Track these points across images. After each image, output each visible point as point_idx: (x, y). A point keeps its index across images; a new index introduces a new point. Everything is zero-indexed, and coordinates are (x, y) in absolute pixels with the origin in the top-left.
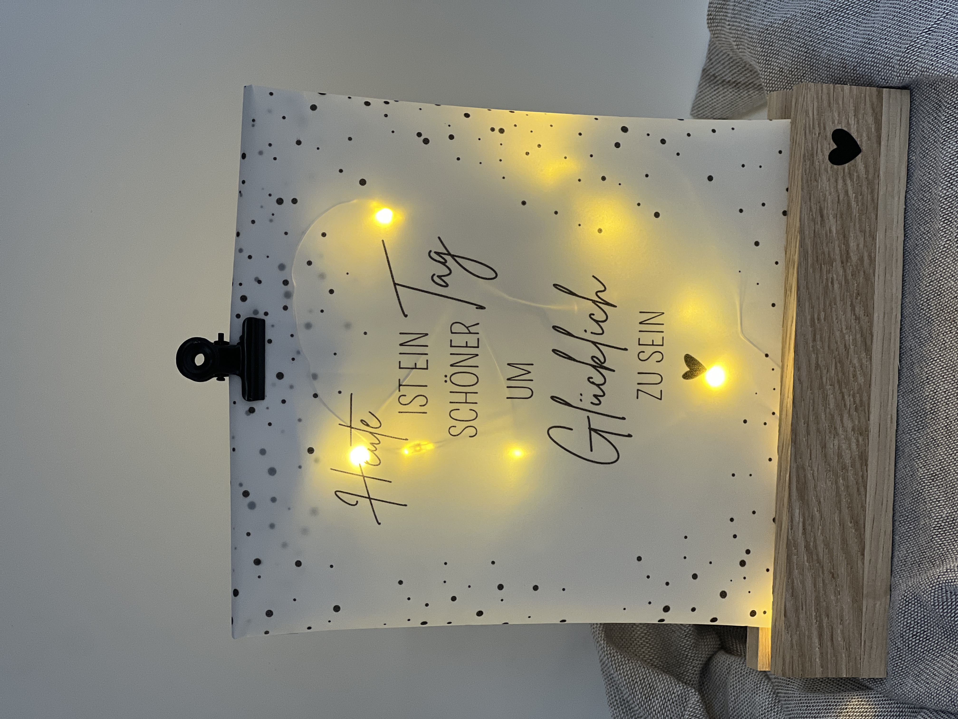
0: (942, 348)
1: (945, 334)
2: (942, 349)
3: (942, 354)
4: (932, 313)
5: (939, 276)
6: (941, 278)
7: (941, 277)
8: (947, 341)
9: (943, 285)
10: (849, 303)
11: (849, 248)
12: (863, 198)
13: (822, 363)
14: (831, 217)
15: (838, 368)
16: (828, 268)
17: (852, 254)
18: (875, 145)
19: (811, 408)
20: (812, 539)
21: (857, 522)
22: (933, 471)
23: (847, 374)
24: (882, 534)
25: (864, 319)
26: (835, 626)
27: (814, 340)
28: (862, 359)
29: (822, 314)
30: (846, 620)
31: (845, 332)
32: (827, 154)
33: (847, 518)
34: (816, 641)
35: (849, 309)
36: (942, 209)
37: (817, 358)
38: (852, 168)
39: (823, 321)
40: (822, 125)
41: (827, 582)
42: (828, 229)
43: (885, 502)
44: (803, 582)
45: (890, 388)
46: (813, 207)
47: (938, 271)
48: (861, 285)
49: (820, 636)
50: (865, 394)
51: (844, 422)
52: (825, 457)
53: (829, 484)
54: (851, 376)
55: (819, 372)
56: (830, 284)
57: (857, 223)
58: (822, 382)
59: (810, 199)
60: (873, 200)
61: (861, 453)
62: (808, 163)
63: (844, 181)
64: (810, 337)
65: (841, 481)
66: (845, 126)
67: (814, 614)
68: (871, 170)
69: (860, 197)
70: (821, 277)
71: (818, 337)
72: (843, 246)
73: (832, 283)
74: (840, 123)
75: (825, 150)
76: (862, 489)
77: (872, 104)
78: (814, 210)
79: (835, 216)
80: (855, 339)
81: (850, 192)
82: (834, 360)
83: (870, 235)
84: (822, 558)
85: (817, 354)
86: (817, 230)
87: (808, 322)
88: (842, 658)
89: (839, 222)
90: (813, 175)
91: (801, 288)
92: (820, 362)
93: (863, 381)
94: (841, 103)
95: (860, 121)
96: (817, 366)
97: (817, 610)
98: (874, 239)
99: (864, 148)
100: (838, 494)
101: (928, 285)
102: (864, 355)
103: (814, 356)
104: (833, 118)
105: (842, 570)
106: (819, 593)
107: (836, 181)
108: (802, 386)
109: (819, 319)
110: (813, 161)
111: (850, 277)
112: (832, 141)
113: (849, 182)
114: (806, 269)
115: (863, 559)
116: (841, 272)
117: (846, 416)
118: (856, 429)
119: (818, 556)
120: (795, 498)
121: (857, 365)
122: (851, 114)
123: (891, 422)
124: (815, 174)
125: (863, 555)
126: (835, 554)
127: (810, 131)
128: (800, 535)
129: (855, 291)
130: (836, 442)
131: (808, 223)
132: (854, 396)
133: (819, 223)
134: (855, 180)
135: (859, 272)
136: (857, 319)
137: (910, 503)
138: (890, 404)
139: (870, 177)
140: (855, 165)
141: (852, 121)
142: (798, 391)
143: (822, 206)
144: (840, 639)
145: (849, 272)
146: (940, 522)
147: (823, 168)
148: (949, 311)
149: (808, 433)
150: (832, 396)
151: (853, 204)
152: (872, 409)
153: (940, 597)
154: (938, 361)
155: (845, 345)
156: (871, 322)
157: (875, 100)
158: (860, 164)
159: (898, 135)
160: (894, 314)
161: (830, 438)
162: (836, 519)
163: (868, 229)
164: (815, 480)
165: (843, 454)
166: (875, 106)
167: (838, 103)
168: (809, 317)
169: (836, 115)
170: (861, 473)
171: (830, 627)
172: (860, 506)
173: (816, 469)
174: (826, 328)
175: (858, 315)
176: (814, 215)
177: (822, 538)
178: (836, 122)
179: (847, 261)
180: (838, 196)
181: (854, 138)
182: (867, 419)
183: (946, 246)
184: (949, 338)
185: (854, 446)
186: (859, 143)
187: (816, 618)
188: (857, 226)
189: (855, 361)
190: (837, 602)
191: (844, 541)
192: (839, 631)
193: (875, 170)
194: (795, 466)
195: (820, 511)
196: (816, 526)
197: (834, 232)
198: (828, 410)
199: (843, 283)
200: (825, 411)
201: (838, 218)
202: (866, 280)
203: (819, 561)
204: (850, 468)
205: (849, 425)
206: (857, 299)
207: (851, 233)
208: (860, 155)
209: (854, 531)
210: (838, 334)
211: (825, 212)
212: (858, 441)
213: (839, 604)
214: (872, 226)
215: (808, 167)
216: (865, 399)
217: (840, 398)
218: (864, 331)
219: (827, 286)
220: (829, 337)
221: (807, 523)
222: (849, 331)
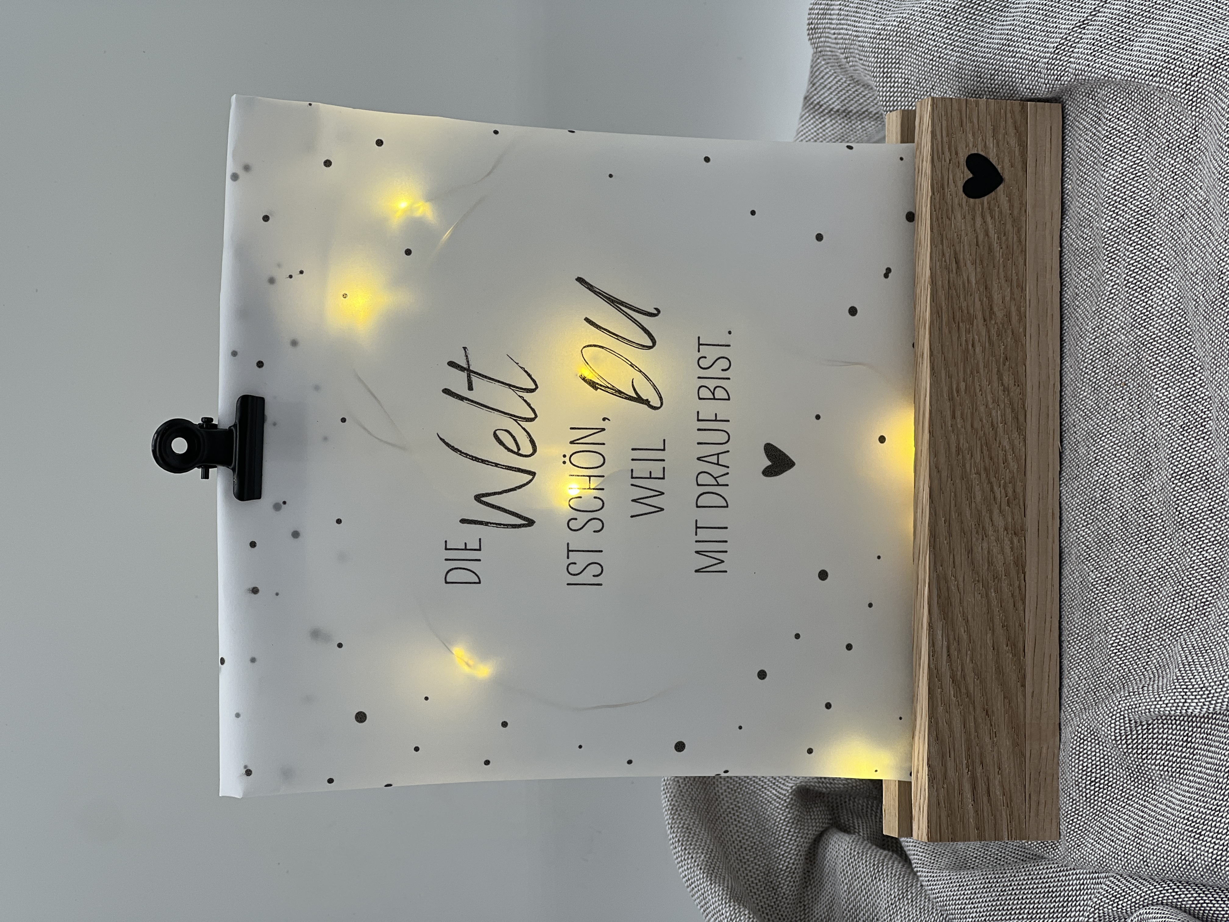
0: (1112, 419)
1: (1116, 402)
2: (1112, 421)
3: (1113, 427)
4: (1099, 377)
5: (1106, 330)
6: (1109, 332)
7: (1109, 330)
8: (1119, 410)
9: (1111, 341)
10: (995, 370)
11: (993, 301)
12: (1007, 239)
13: (964, 445)
14: (969, 263)
15: (985, 452)
16: (968, 327)
17: (995, 309)
18: (1020, 174)
19: (953, 503)
20: (960, 668)
21: (1015, 645)
22: (1108, 574)
23: (996, 460)
24: (1047, 659)
25: (1015, 391)
26: (991, 777)
27: (954, 417)
28: (1013, 441)
29: (963, 385)
30: (1006, 769)
31: (991, 406)
32: (960, 185)
33: (1002, 640)
34: (968, 795)
35: (995, 378)
36: (1106, 246)
37: (958, 440)
38: (992, 202)
39: (963, 393)
40: (953, 149)
41: (980, 720)
42: (965, 278)
43: (1048, 619)
44: (949, 723)
45: (1050, 474)
46: (947, 251)
47: (1105, 324)
48: (1009, 347)
49: (974, 788)
50: (1019, 484)
51: (994, 519)
52: (973, 563)
53: (979, 597)
54: (1001, 461)
55: (960, 457)
56: (970, 347)
57: (1001, 270)
58: (966, 471)
59: (942, 241)
60: (1020, 241)
61: (1017, 558)
62: (937, 197)
63: (983, 217)
64: (948, 414)
65: (993, 594)
66: (982, 150)
67: (965, 762)
68: (1016, 204)
69: (1004, 238)
70: (959, 337)
71: (958, 414)
72: (985, 299)
73: (973, 345)
74: (975, 145)
75: (958, 179)
76: (1020, 604)
77: (1015, 122)
78: (947, 255)
79: (974, 263)
80: (1003, 415)
81: (992, 232)
82: (979, 443)
83: (1018, 286)
84: (972, 691)
85: (958, 435)
86: (951, 279)
87: (946, 396)
88: (1001, 816)
89: (978, 270)
90: (945, 211)
91: (935, 353)
92: (961, 445)
93: (1016, 467)
94: (975, 121)
95: (1001, 143)
96: (959, 450)
97: (968, 757)
98: (1023, 290)
99: (1006, 175)
100: (989, 610)
101: (1092, 342)
102: (1016, 435)
103: (953, 438)
104: (966, 140)
105: (998, 706)
106: (970, 735)
107: (974, 219)
108: (940, 476)
109: (958, 391)
110: (944, 193)
111: (995, 338)
112: (966, 168)
113: (989, 219)
114: (940, 329)
115: (1024, 692)
116: (984, 332)
117: (996, 512)
118: (1010, 527)
119: (967, 688)
120: (936, 616)
121: (1007, 447)
122: (989, 134)
123: (1053, 518)
124: (947, 210)
125: (1023, 686)
126: (989, 685)
127: (938, 158)
128: (944, 662)
129: (1002, 355)
130: (985, 545)
131: (941, 272)
132: (1005, 487)
133: (954, 271)
134: (997, 217)
135: (1005, 332)
136: (1006, 390)
137: (1080, 617)
138: (1050, 497)
139: (1016, 212)
140: (996, 199)
141: (991, 144)
142: (936, 482)
143: (958, 249)
144: (998, 793)
145: (993, 332)
146: (1119, 637)
147: (957, 202)
148: (1120, 372)
149: (950, 534)
150: (977, 488)
151: (996, 246)
152: (1028, 502)
153: (1123, 728)
154: (1108, 436)
155: (992, 422)
156: (1023, 393)
157: (1018, 117)
158: (1002, 196)
159: (1047, 160)
160: (1052, 383)
161: (977, 539)
162: (988, 642)
163: (1015, 278)
164: (960, 593)
165: (995, 560)
166: (1019, 123)
167: (971, 122)
168: (945, 389)
169: (970, 136)
170: (1018, 583)
171: (986, 779)
172: (1017, 624)
173: (961, 579)
174: (967, 402)
175: (1006, 385)
176: (948, 261)
177: (971, 665)
178: (971, 145)
179: (991, 318)
180: (977, 237)
181: (994, 163)
182: (1023, 513)
183: (1113, 291)
184: (1121, 406)
185: (1008, 550)
186: (999, 170)
187: (968, 767)
188: (1002, 274)
189: (1005, 443)
190: (993, 747)
191: (999, 670)
192: (997, 782)
193: (1021, 203)
194: (935, 576)
195: (968, 631)
196: (964, 651)
197: (974, 282)
198: (973, 505)
199: (987, 345)
200: (970, 505)
201: (977, 265)
202: (1016, 341)
203: (968, 695)
204: (1004, 577)
205: (1000, 522)
206: (1004, 365)
207: (994, 283)
208: (1002, 186)
209: (1011, 656)
210: (982, 408)
211: (961, 257)
212: (1012, 542)
213: (996, 748)
214: (1020, 274)
215: (937, 200)
216: (1019, 490)
217: (988, 489)
218: (1016, 405)
219: (967, 349)
220: (972, 414)
221: (953, 648)
222: (996, 406)
